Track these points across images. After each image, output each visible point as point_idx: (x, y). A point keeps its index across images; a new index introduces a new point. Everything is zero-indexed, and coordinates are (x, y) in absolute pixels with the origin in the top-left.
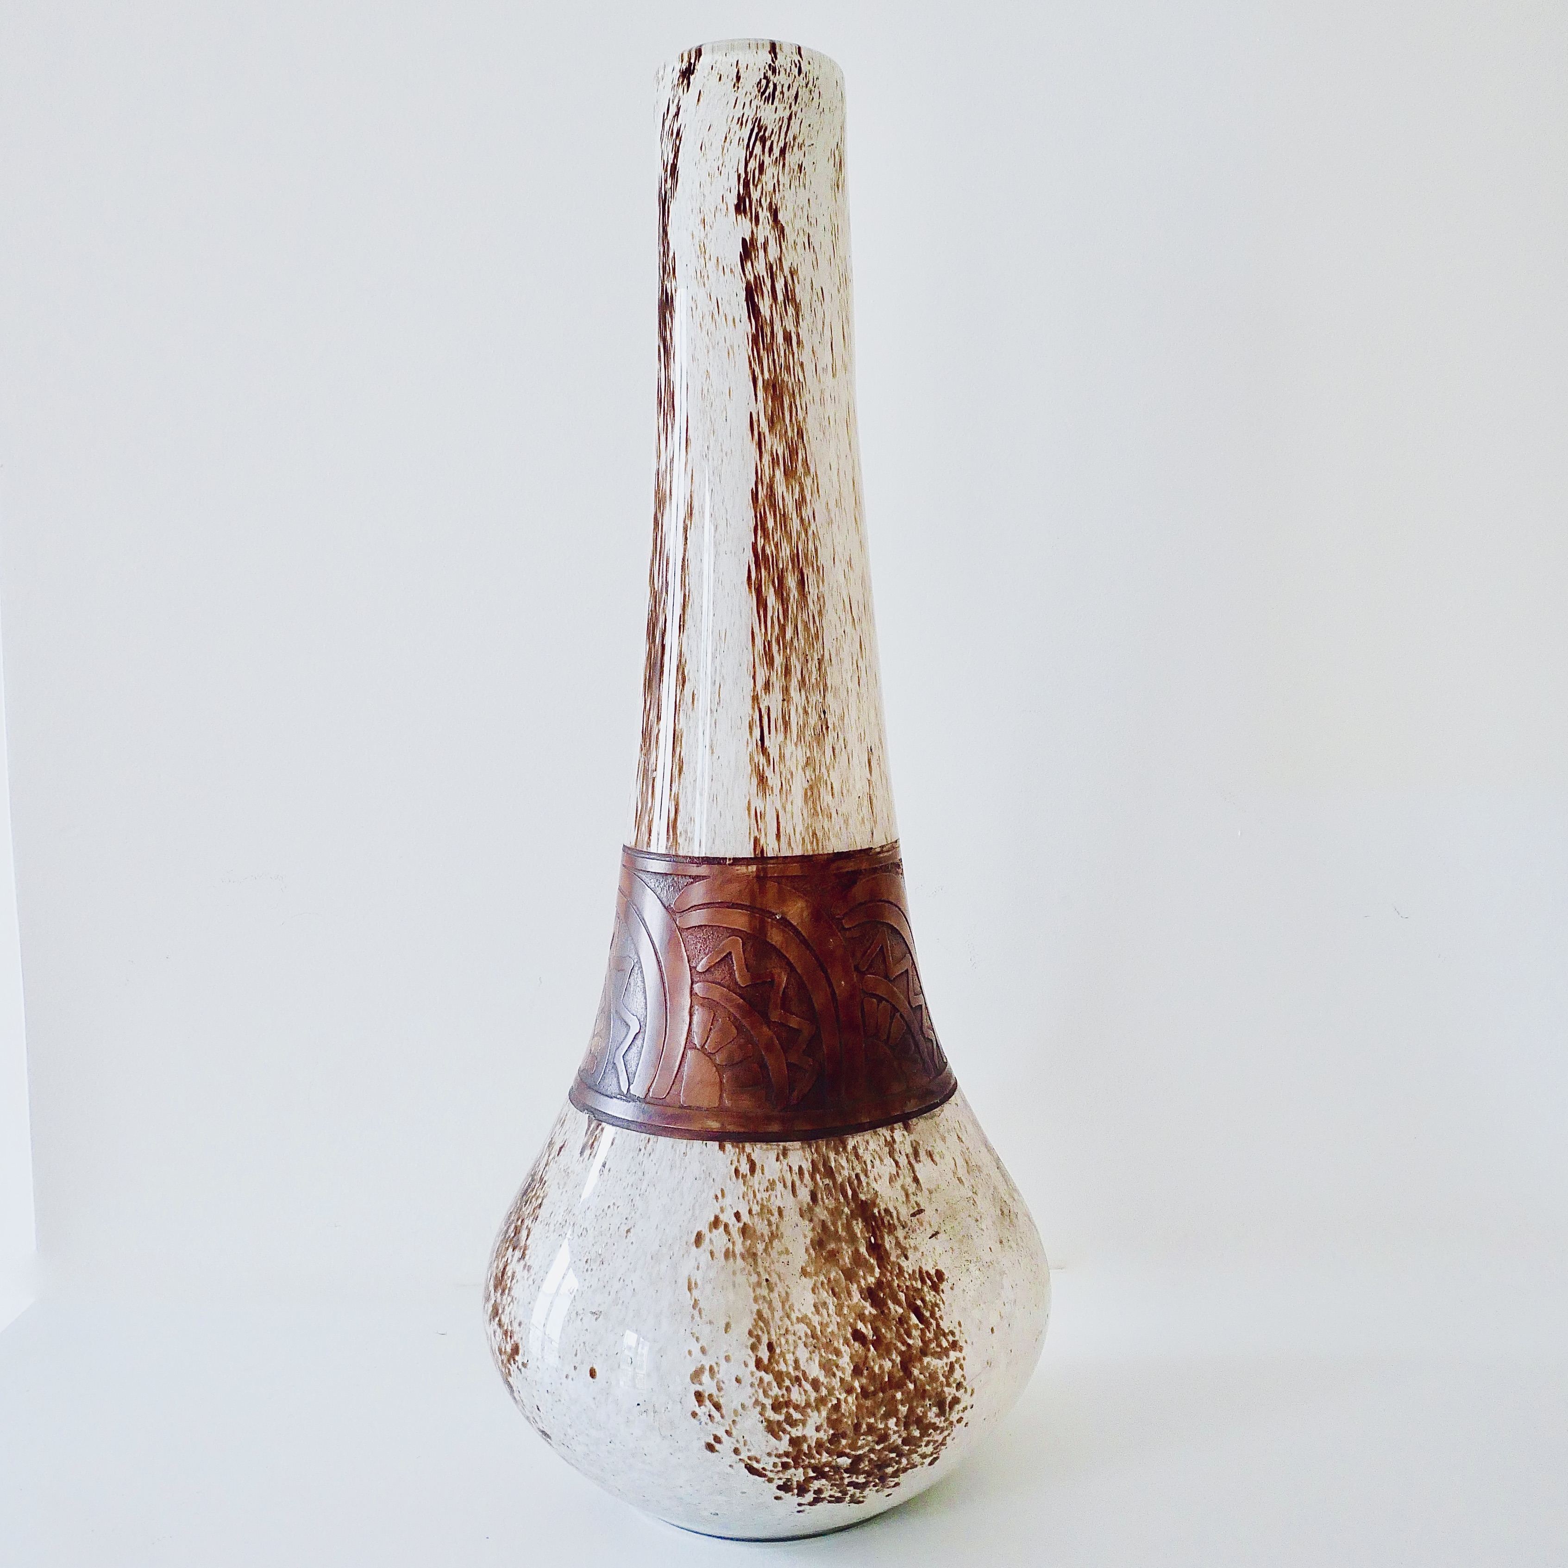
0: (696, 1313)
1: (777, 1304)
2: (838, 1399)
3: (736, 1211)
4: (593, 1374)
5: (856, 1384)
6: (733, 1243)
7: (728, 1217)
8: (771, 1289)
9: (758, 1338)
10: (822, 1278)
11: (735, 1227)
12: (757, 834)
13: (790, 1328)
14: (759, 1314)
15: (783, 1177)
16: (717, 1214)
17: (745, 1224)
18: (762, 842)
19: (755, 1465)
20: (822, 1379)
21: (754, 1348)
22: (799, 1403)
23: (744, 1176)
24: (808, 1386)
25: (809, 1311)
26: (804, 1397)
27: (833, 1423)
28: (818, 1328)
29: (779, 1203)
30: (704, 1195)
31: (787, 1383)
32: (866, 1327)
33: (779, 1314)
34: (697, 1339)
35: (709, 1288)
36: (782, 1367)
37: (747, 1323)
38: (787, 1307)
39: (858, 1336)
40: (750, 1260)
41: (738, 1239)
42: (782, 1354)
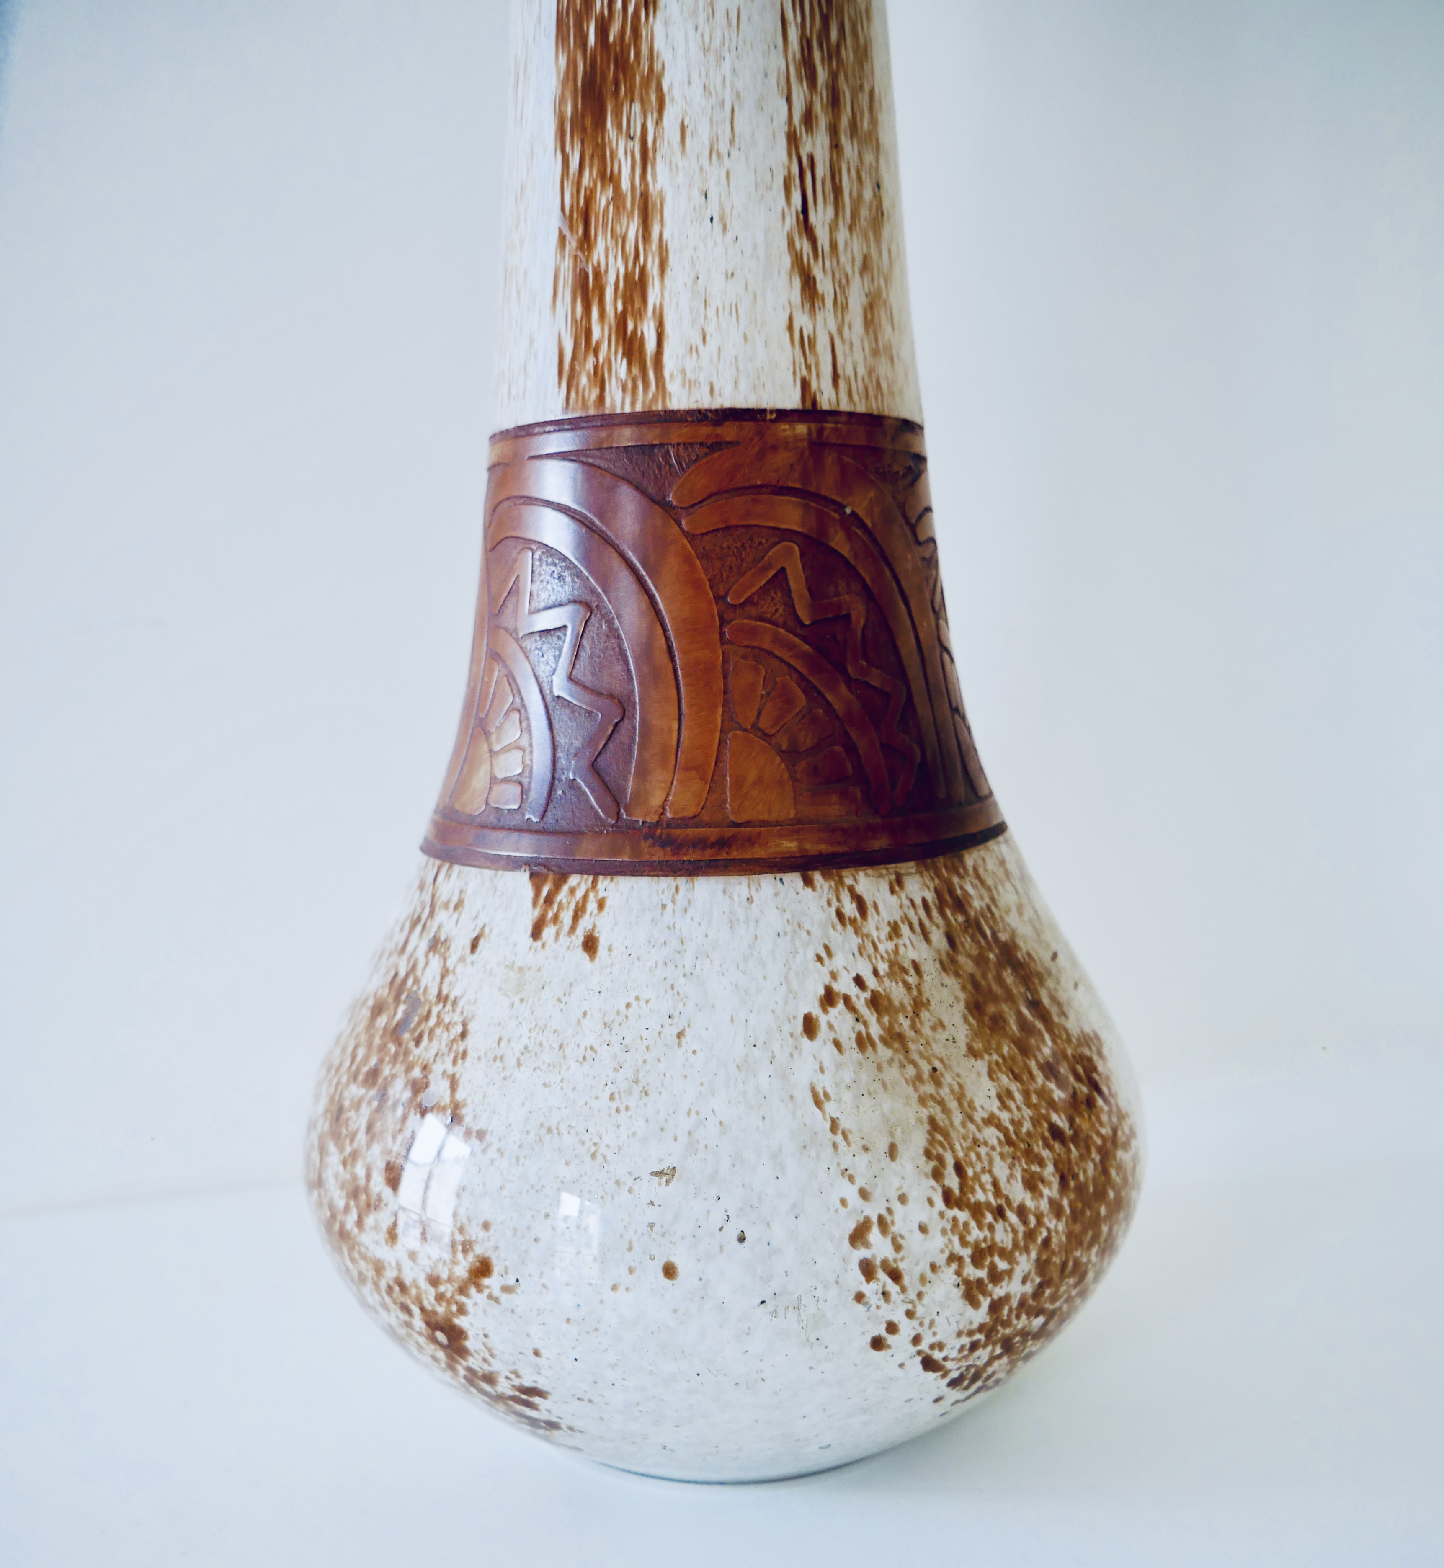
0: (839, 1138)
1: (953, 1105)
2: (1048, 1229)
3: (854, 975)
4: (669, 1271)
5: (1065, 1203)
6: (865, 1024)
7: (845, 986)
8: (938, 1084)
9: (940, 1159)
10: (995, 1057)
11: (860, 999)
12: (804, 372)
13: (979, 1136)
14: (932, 1121)
15: (905, 915)
16: (827, 983)
17: (872, 991)
18: (814, 385)
19: (937, 1355)
20: (1030, 1204)
21: (937, 1175)
22: (1004, 1246)
23: (853, 921)
24: (1013, 1217)
25: (994, 1106)
26: (1011, 1236)
27: (1042, 1266)
28: (1011, 1128)
29: (912, 954)
30: (799, 958)
31: (989, 1218)
32: (1060, 1118)
33: (958, 1118)
34: (851, 1179)
35: (847, 1096)
36: (980, 1196)
37: (919, 1139)
38: (966, 1104)
39: (1056, 1133)
40: (896, 1045)
41: (870, 1016)
42: (977, 1177)
